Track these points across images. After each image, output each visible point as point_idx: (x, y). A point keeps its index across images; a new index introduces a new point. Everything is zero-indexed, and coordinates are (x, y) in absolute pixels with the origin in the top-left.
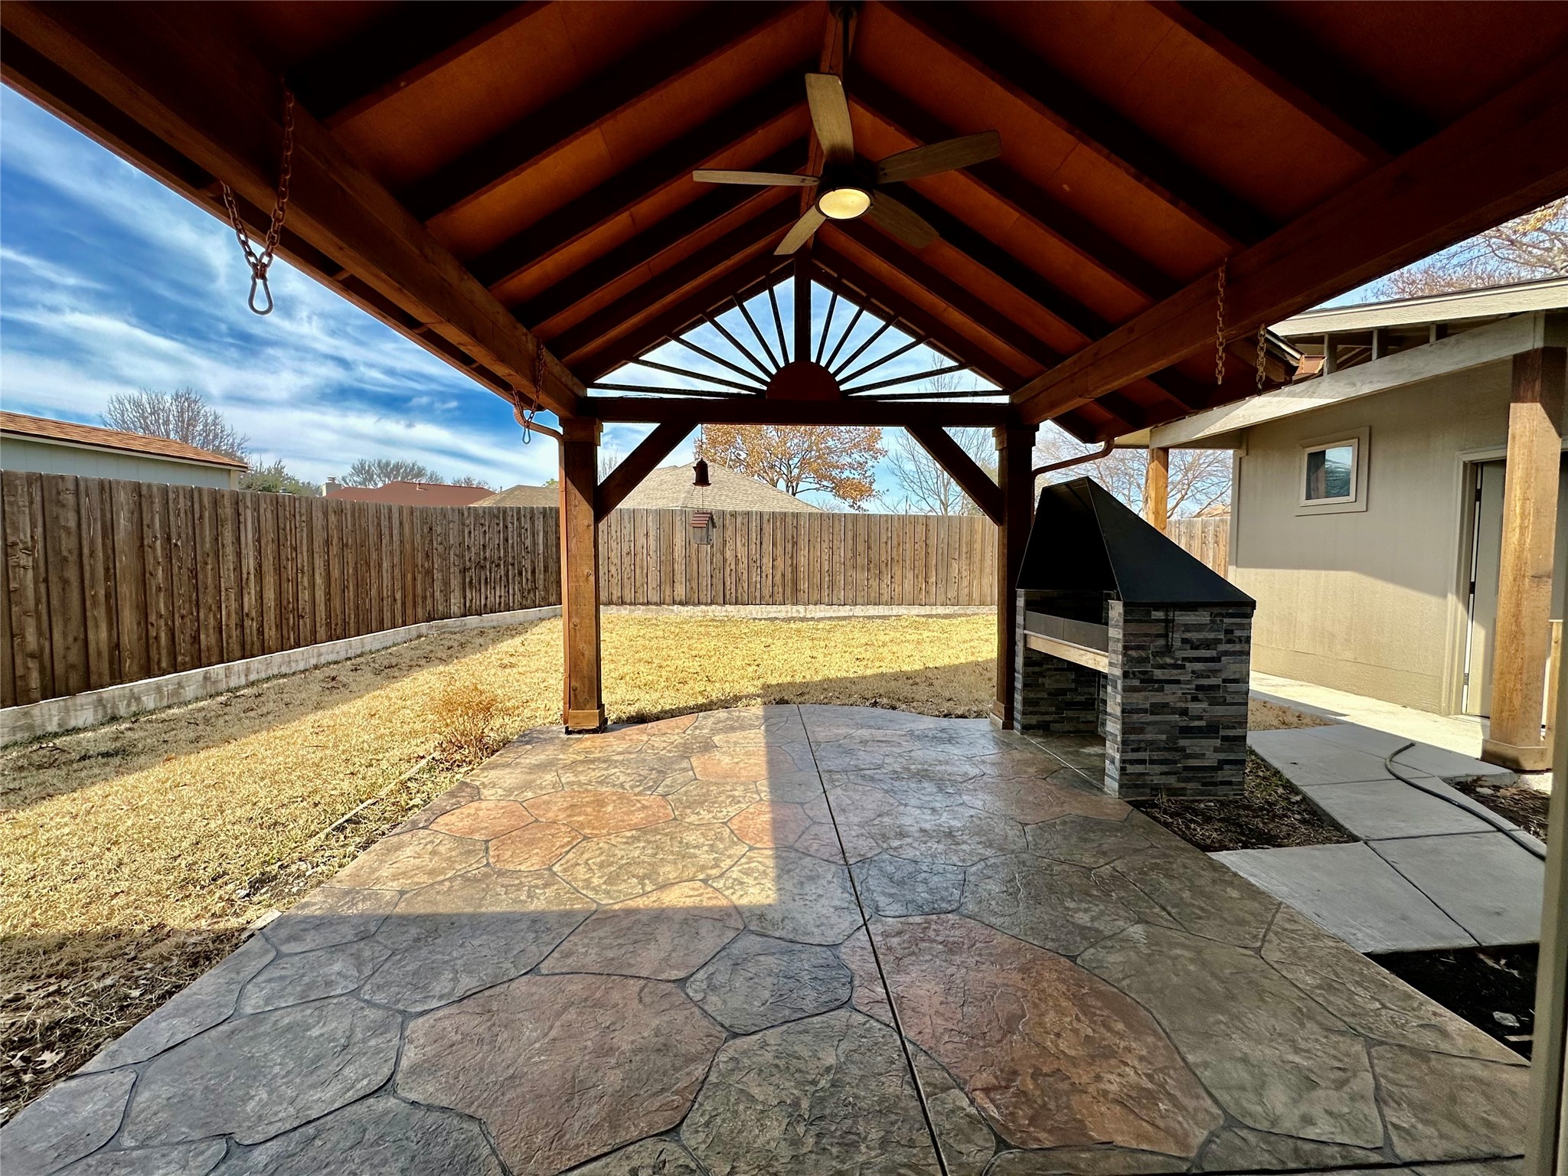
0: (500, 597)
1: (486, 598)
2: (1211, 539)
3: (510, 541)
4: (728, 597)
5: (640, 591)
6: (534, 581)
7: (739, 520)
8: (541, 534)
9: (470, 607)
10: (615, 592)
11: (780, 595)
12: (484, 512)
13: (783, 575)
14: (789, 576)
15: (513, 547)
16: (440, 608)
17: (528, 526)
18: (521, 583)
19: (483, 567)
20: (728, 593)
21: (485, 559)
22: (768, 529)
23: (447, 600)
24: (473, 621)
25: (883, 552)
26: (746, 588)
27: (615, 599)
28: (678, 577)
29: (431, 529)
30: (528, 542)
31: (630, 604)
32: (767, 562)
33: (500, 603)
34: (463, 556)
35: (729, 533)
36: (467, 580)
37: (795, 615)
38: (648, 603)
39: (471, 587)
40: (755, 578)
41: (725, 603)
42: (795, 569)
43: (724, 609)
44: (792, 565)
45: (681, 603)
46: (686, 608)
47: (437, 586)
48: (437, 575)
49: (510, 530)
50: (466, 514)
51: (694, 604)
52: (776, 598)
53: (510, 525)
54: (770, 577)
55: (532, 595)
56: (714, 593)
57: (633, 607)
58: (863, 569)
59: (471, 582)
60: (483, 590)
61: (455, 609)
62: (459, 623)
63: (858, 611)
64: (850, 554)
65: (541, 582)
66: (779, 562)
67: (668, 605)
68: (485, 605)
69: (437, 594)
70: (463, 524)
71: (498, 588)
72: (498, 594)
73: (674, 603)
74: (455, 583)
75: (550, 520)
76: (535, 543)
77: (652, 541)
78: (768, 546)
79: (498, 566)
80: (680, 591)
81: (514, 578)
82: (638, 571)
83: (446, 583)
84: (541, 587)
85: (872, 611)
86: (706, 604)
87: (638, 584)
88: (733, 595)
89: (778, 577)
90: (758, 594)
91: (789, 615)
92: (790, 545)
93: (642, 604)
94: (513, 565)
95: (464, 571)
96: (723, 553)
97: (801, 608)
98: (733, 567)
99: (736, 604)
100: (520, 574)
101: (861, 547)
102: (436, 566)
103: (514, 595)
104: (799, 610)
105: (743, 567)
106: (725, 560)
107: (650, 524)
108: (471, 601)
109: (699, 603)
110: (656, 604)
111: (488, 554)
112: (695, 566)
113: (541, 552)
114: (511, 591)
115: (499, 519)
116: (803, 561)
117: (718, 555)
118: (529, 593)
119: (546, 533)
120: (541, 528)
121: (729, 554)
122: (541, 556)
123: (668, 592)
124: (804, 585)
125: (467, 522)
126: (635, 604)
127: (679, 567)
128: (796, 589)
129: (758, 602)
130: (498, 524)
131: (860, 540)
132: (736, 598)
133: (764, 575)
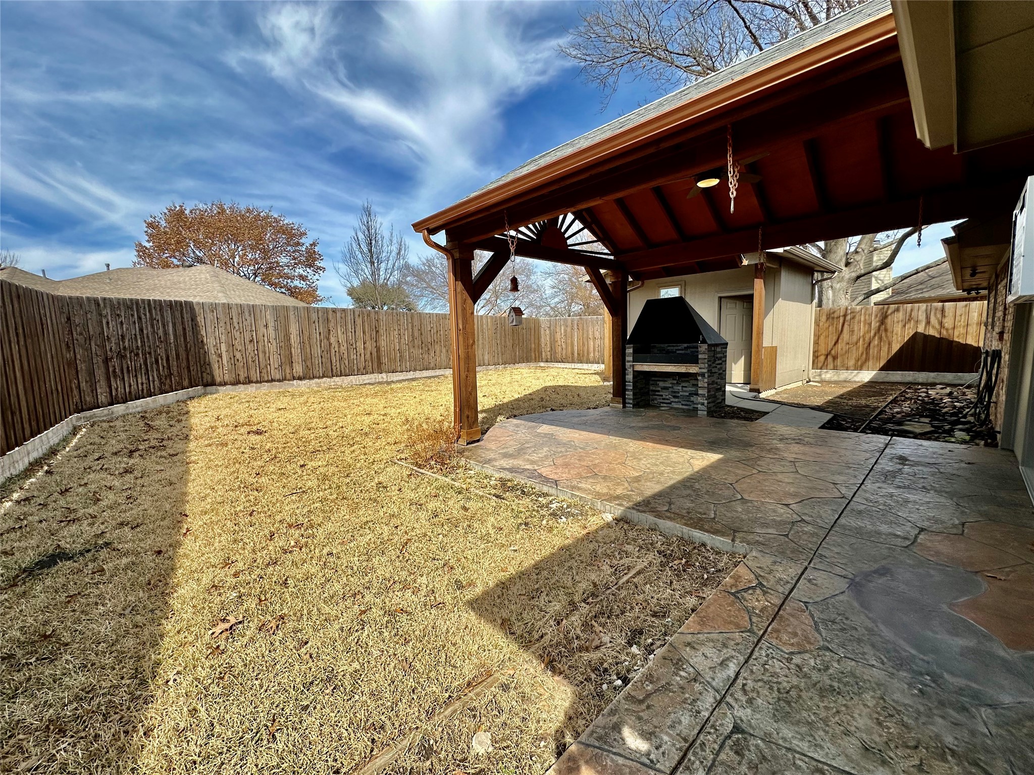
0: (142, 384)
1: (130, 386)
2: (575, 327)
3: (145, 332)
4: (335, 371)
5: (264, 371)
6: (169, 368)
7: (338, 315)
8: (171, 325)
9: (117, 395)
10: (241, 373)
11: (370, 367)
12: (119, 303)
13: (371, 354)
14: (375, 354)
15: (148, 337)
16: (88, 399)
17: (159, 317)
18: (158, 370)
19: (124, 357)
20: (334, 368)
21: (125, 348)
22: (359, 321)
23: (94, 390)
24: (119, 409)
25: (429, 336)
26: (347, 364)
27: (242, 378)
28: (295, 358)
29: (69, 319)
30: (161, 332)
31: (257, 382)
32: (360, 345)
33: (143, 390)
34: (104, 347)
35: (332, 325)
36: (111, 369)
37: (381, 380)
38: (273, 380)
39: (115, 377)
40: (353, 357)
41: (333, 376)
42: (378, 349)
43: (332, 380)
44: (376, 347)
45: (300, 379)
46: (304, 382)
47: (83, 377)
48: (82, 366)
49: (144, 320)
50: (102, 305)
51: (310, 378)
52: (367, 370)
53: (143, 316)
54: (363, 355)
55: (168, 380)
56: (324, 369)
57: (259, 385)
58: (419, 347)
59: (114, 371)
60: (126, 379)
61: (102, 398)
62: (106, 412)
63: (418, 374)
64: (411, 339)
65: (175, 368)
66: (368, 344)
67: (289, 380)
68: (130, 392)
69: (83, 385)
70: (101, 315)
71: (139, 376)
72: (140, 381)
73: (294, 378)
74: (100, 373)
75: (176, 313)
76: (166, 333)
77: (271, 330)
78: (360, 333)
79: (137, 355)
80: (298, 369)
81: (152, 365)
82: (261, 355)
83: (91, 373)
84: (175, 373)
85: (426, 373)
86: (319, 378)
87: (262, 366)
88: (338, 369)
89: (368, 355)
90: (355, 368)
91: (377, 380)
92: (374, 333)
93: (268, 381)
94: (150, 353)
95: (106, 361)
96: (328, 339)
97: (384, 375)
98: (337, 349)
99: (341, 376)
100: (157, 361)
101: (416, 334)
102: (78, 357)
103: (154, 381)
104: (383, 377)
105: (343, 349)
106: (330, 344)
107: (268, 317)
108: (117, 390)
109: (314, 378)
110: (279, 381)
111: (127, 344)
112: (308, 350)
113: (172, 341)
114: (151, 378)
115: (132, 310)
116: (383, 343)
117: (325, 340)
118: (166, 379)
119: (174, 325)
120: (170, 319)
121: (333, 340)
122: (172, 345)
123: (288, 371)
124: (385, 360)
125: (104, 312)
126: (261, 382)
127: (296, 351)
128: (380, 363)
129: (356, 373)
130: (133, 315)
131: (416, 329)
132: (341, 371)
133: (358, 354)
